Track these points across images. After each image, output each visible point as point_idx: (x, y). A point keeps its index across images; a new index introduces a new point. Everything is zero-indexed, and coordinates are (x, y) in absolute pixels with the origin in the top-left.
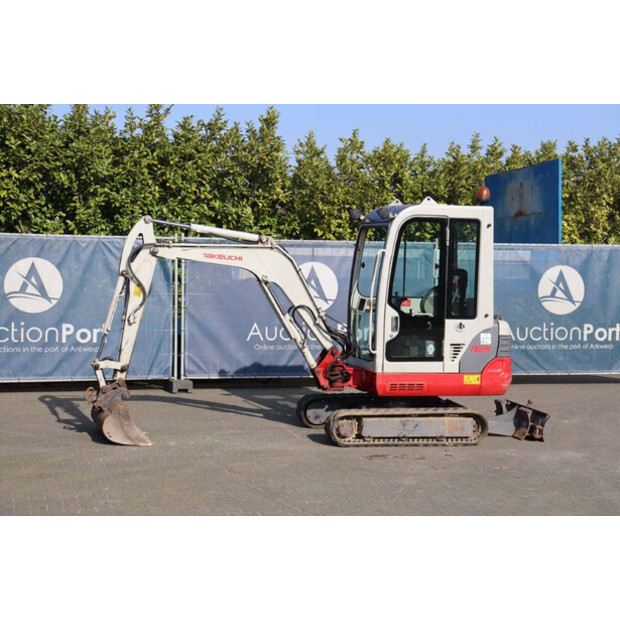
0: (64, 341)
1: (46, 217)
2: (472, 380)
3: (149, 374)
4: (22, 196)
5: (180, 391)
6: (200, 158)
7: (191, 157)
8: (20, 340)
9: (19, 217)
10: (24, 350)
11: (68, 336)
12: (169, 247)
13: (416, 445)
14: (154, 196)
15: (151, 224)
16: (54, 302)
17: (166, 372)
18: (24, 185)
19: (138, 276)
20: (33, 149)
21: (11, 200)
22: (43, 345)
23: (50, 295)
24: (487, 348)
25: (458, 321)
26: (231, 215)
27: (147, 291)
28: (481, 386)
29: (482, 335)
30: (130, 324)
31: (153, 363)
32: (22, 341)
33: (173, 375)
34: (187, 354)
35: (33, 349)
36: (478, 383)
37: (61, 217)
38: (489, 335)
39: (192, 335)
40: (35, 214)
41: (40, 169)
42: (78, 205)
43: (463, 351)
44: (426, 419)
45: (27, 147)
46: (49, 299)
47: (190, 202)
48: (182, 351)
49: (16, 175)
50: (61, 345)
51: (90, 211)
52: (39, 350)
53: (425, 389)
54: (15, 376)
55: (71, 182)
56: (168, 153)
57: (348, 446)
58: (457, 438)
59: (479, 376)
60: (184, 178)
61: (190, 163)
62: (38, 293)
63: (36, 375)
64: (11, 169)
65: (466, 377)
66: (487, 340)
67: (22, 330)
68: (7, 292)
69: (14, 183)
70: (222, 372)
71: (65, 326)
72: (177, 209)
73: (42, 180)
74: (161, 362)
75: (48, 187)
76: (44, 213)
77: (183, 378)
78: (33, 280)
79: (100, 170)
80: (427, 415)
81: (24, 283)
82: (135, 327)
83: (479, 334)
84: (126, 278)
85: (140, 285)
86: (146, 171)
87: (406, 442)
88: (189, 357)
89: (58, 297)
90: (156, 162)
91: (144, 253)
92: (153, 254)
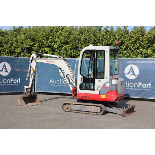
2: (103, 97)
13: (83, 113)
15: (35, 54)
24: (108, 87)
25: (99, 79)
27: (34, 70)
28: (106, 98)
29: (106, 84)
35: (64, 86)
36: (105, 97)
38: (108, 84)
43: (101, 88)
44: (88, 106)
53: (90, 98)
57: (66, 111)
58: (95, 112)
59: (105, 96)
65: (101, 95)
66: (108, 85)
80: (88, 105)
81: (2, 68)
82: (32, 78)
83: (105, 83)
87: (82, 112)
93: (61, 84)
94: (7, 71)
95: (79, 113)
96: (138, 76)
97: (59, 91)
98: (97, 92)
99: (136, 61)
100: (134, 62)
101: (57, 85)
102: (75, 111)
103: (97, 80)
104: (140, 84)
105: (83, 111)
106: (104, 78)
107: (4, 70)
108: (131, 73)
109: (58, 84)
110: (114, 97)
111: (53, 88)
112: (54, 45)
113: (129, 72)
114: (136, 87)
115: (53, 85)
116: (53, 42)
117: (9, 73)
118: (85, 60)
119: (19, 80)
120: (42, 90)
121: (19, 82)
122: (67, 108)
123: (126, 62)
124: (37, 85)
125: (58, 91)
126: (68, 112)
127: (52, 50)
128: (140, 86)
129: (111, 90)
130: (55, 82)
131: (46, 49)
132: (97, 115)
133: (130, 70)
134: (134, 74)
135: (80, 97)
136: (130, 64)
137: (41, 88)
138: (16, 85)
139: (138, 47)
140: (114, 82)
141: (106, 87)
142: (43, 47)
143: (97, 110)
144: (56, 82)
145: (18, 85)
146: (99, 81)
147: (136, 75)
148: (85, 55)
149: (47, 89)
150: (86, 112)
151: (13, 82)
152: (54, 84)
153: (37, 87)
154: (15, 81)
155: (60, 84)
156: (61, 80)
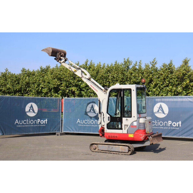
93: (89, 124)
94: (34, 112)
95: (107, 153)
96: (168, 114)
97: (87, 132)
98: (124, 131)
99: (165, 99)
100: (163, 100)
101: (84, 125)
102: (102, 151)
103: (124, 119)
104: (170, 122)
105: (111, 151)
106: (131, 117)
107: (31, 111)
108: (160, 111)
109: (86, 124)
110: (142, 136)
111: (80, 128)
112: (81, 84)
113: (159, 110)
114: (166, 126)
115: (81, 125)
116: (80, 81)
117: (36, 114)
118: (113, 99)
119: (46, 120)
120: (70, 130)
121: (46, 123)
122: (94, 148)
123: (155, 100)
124: (64, 125)
125: (86, 131)
126: (96, 152)
127: (79, 90)
128: (170, 124)
129: (139, 128)
131: (73, 88)
132: (125, 155)
133: (159, 108)
134: (164, 113)
135: (108, 137)
136: (159, 102)
137: (68, 129)
138: (43, 125)
139: (167, 84)
140: (142, 120)
141: (134, 126)
142: (70, 87)
143: (125, 150)
144: (84, 121)
145: (45, 125)
146: (127, 120)
147: (165, 113)
148: (113, 94)
149: (74, 130)
150: (114, 152)
151: (40, 122)
152: (82, 124)
153: (64, 128)
154: (42, 122)
155: (87, 124)
156: (89, 120)
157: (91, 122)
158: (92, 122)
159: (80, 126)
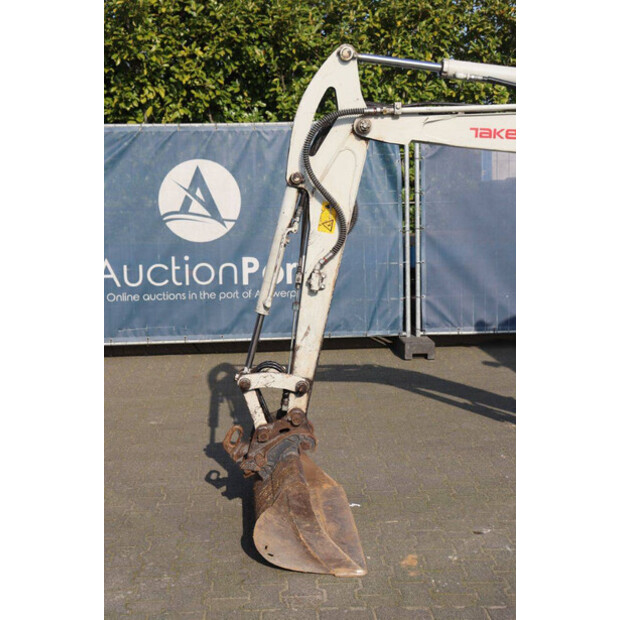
0: (246, 282)
1: (242, 109)
3: (369, 329)
4: (209, 81)
5: (415, 356)
6: (436, 15)
7: (425, 14)
8: (184, 282)
9: (207, 110)
10: (191, 297)
11: (250, 275)
12: (394, 116)
14: (376, 72)
15: (354, 64)
16: (230, 225)
17: (394, 326)
18: (211, 66)
19: (325, 185)
20: (219, 15)
21: (196, 88)
22: (215, 288)
23: (223, 216)
26: (479, 92)
27: (348, 217)
30: (312, 293)
31: (375, 312)
32: (187, 283)
33: (405, 329)
34: (424, 296)
35: (203, 295)
37: (260, 108)
39: (431, 269)
40: (229, 106)
41: (229, 43)
42: (278, 89)
45: (212, 14)
46: (222, 221)
47: (424, 78)
48: (418, 294)
49: (200, 53)
50: (242, 288)
51: (294, 97)
52: (212, 295)
54: (179, 333)
55: (269, 59)
56: (394, 10)
60: (414, 43)
61: (424, 23)
62: (207, 213)
63: (210, 332)
64: (193, 45)
67: (187, 266)
68: (162, 213)
69: (199, 65)
70: (480, 325)
71: (246, 260)
72: (407, 89)
73: (233, 59)
74: (387, 310)
75: (242, 68)
76: (239, 104)
77: (419, 333)
78: (199, 193)
79: (304, 39)
81: (186, 197)
82: (324, 298)
84: (300, 191)
85: (331, 205)
86: (365, 38)
88: (428, 302)
89: (236, 218)
90: (377, 26)
91: (340, 133)
92: (360, 134)
97: (171, 333)
101: (149, 298)
115: (124, 298)
125: (162, 334)
130: (133, 279)
144: (145, 274)
152: (132, 291)
155: (171, 288)
156: (180, 262)
157: (191, 274)
158: (204, 274)
159: (120, 302)
